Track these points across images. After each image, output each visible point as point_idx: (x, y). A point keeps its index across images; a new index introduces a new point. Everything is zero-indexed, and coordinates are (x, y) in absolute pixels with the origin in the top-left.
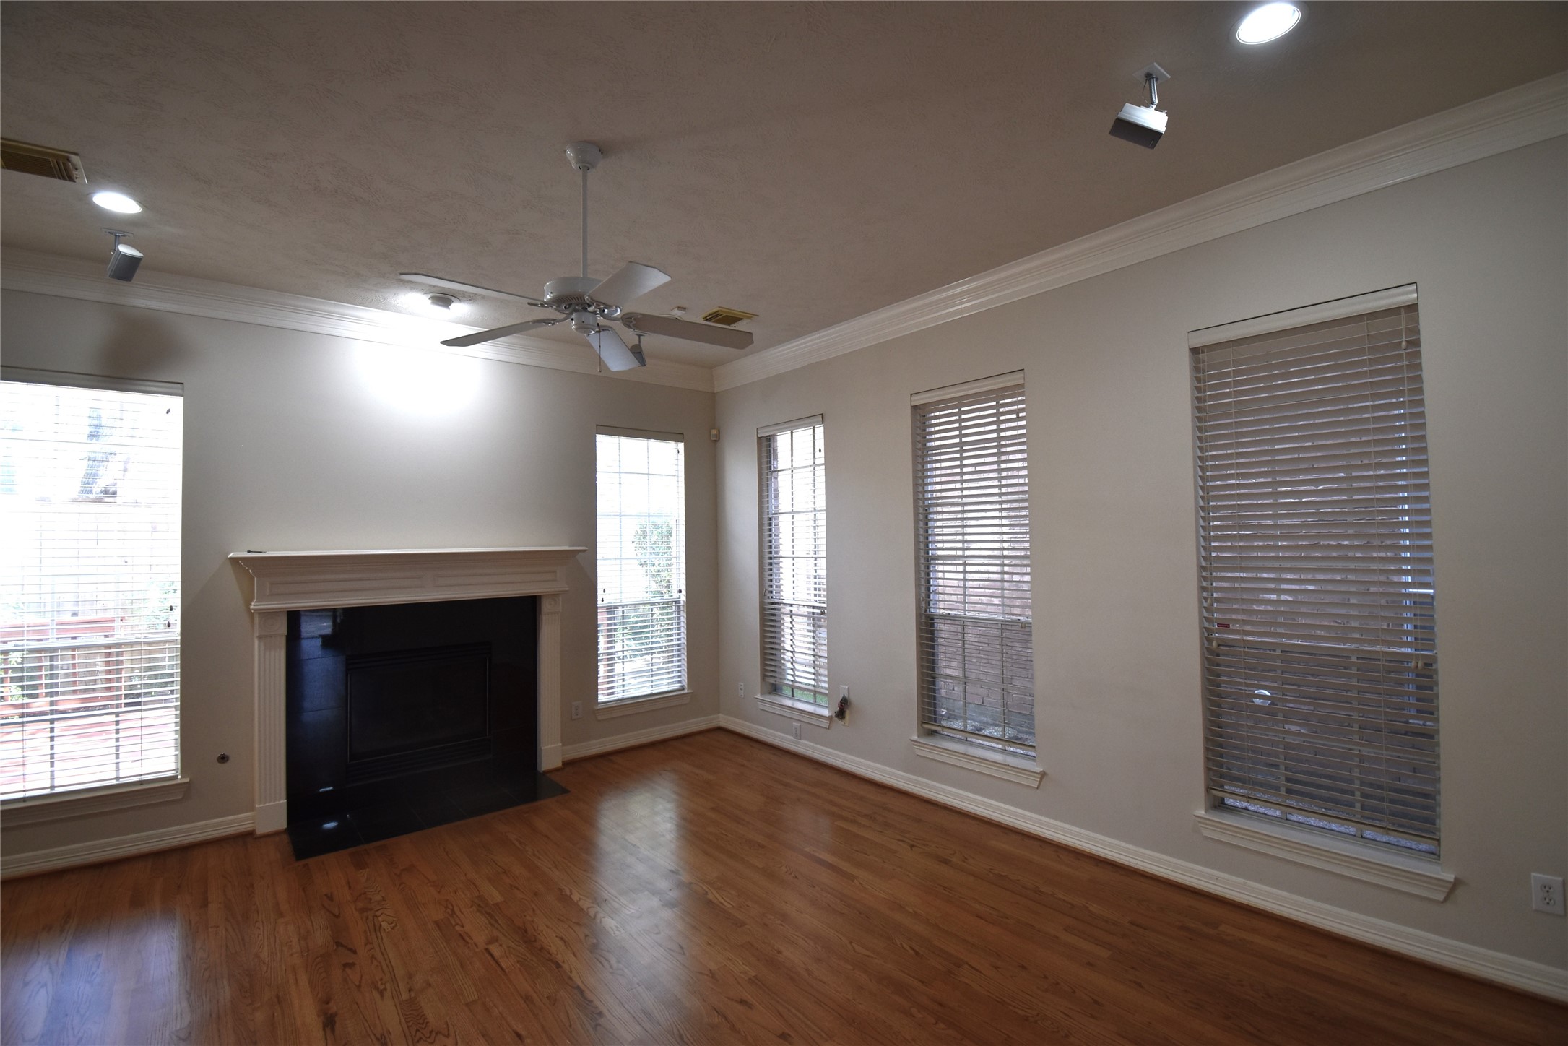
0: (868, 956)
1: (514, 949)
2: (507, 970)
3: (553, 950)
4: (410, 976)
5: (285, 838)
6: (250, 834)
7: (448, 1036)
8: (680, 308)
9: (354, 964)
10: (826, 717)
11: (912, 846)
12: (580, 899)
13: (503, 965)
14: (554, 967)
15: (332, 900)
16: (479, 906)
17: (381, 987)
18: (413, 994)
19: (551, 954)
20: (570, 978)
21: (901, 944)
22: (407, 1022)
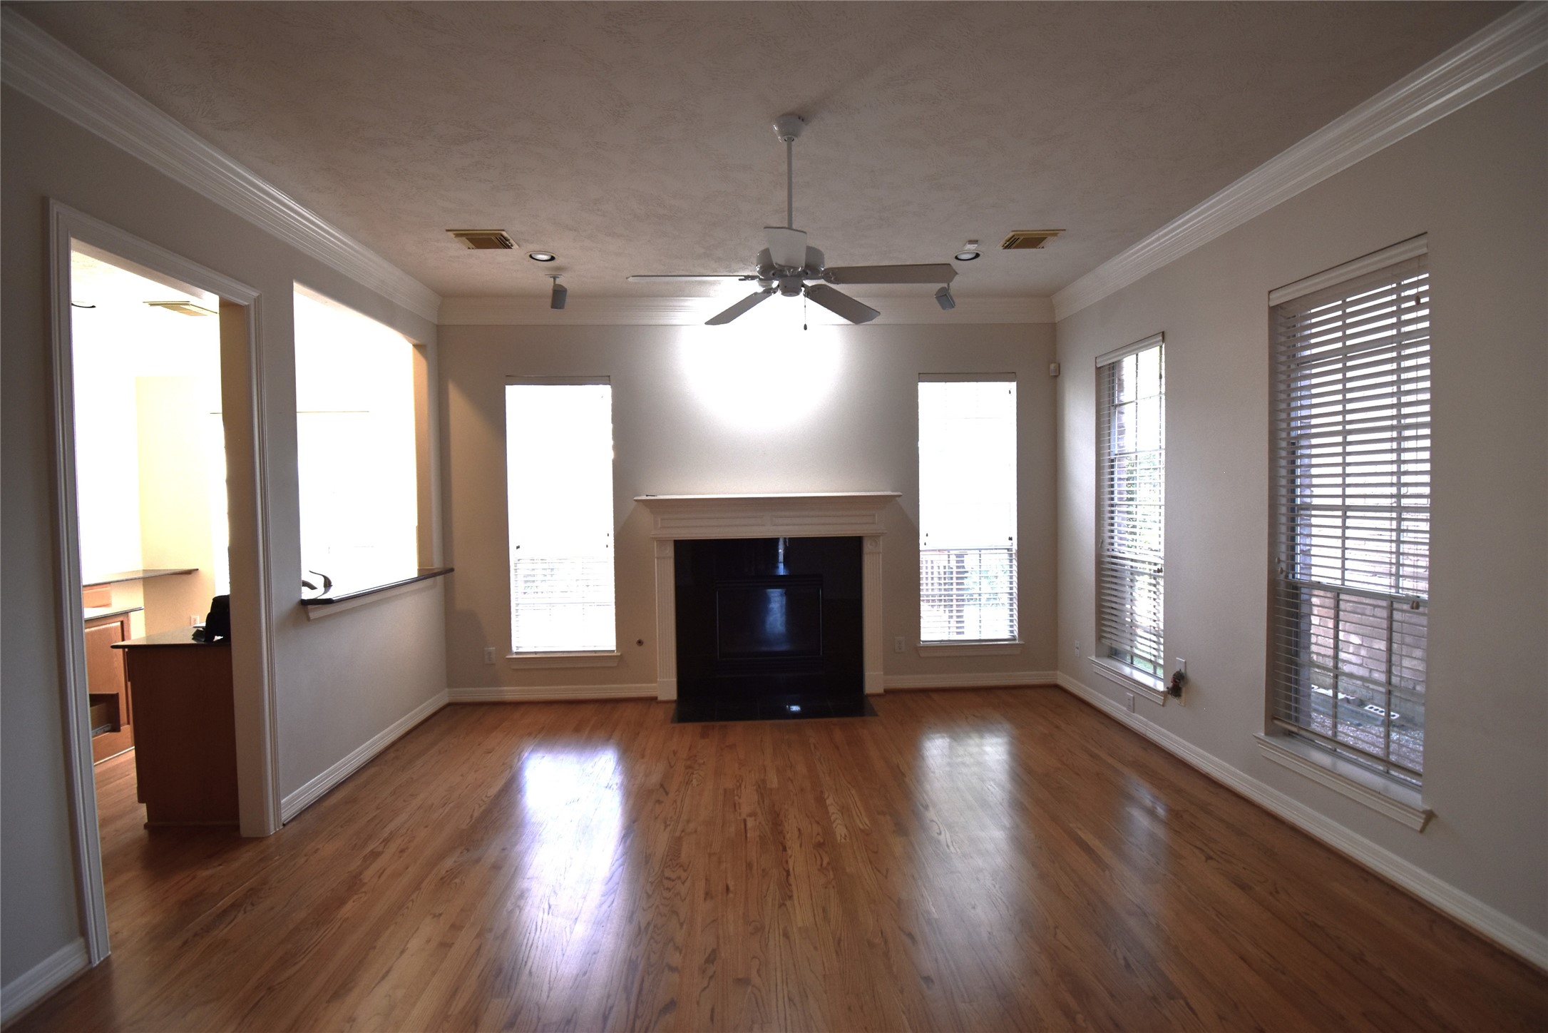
0: (1066, 947)
1: (762, 826)
2: (748, 840)
3: (788, 836)
4: (688, 821)
5: (674, 706)
6: (654, 699)
7: (685, 871)
8: (971, 242)
9: (662, 802)
10: (1158, 691)
11: (1209, 858)
12: (832, 804)
13: (748, 835)
14: (781, 848)
15: (675, 755)
16: (759, 786)
17: (668, 823)
18: (683, 834)
19: (784, 839)
20: (787, 862)
21: (1115, 951)
22: (668, 852)
